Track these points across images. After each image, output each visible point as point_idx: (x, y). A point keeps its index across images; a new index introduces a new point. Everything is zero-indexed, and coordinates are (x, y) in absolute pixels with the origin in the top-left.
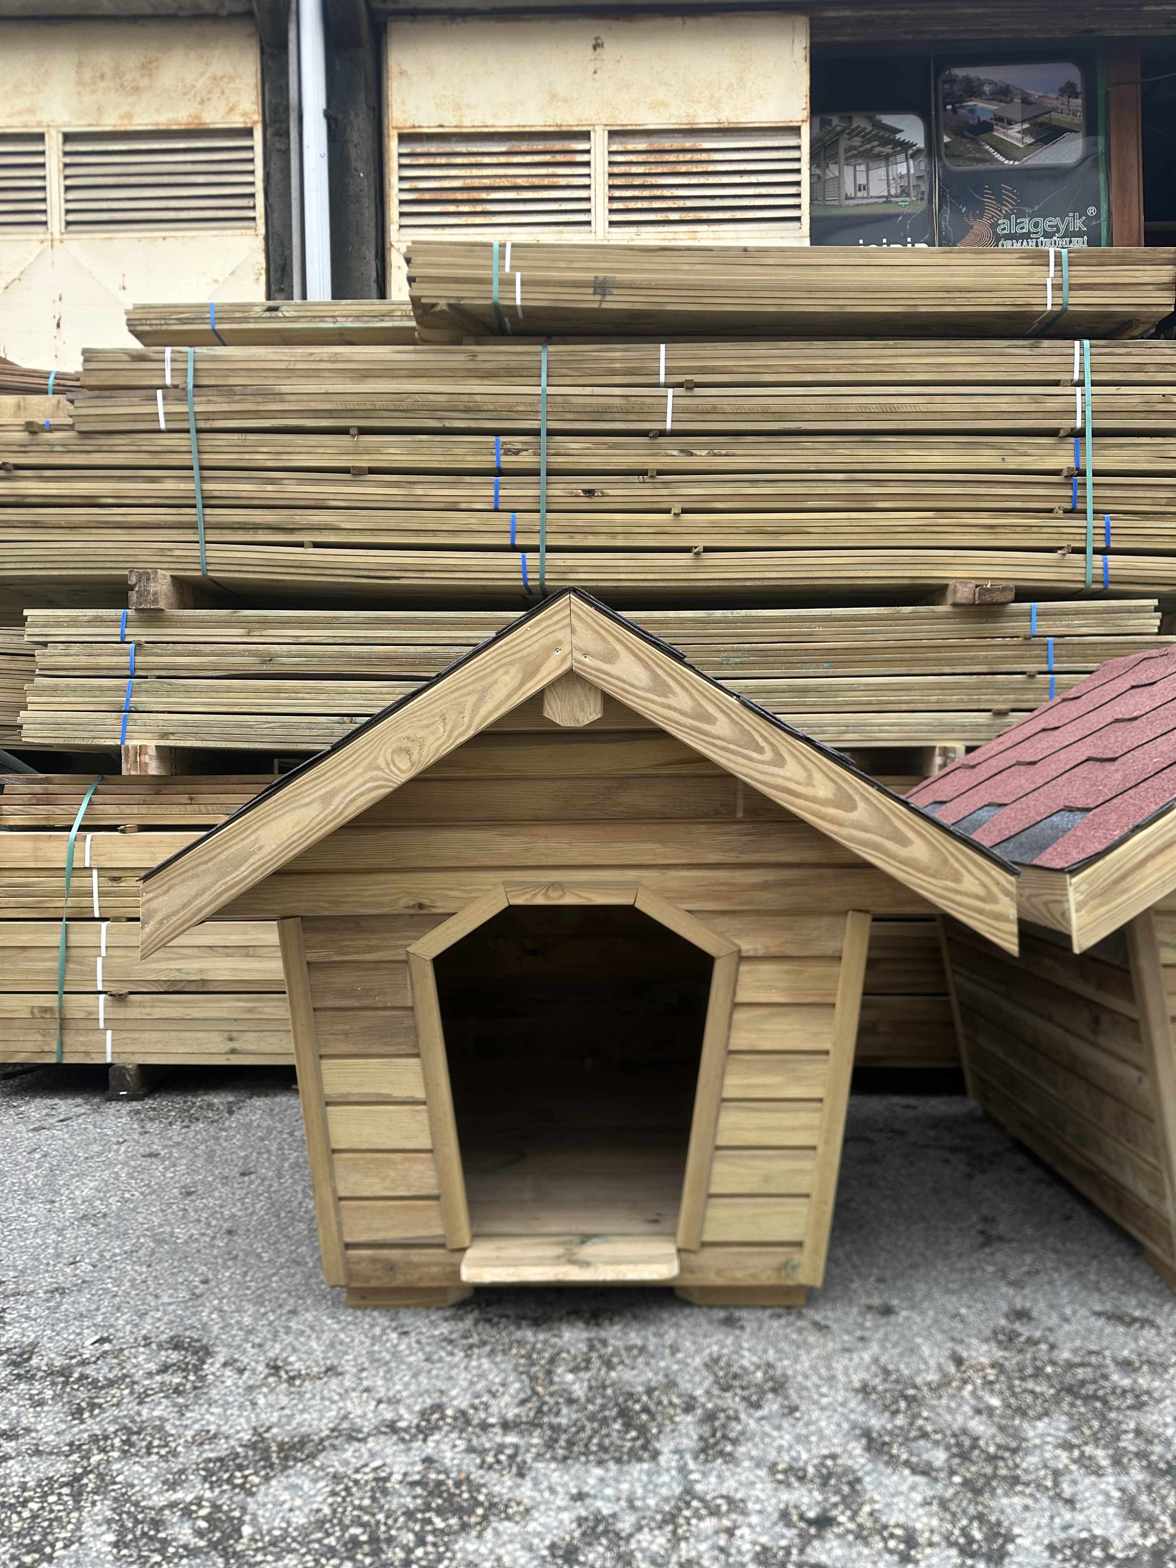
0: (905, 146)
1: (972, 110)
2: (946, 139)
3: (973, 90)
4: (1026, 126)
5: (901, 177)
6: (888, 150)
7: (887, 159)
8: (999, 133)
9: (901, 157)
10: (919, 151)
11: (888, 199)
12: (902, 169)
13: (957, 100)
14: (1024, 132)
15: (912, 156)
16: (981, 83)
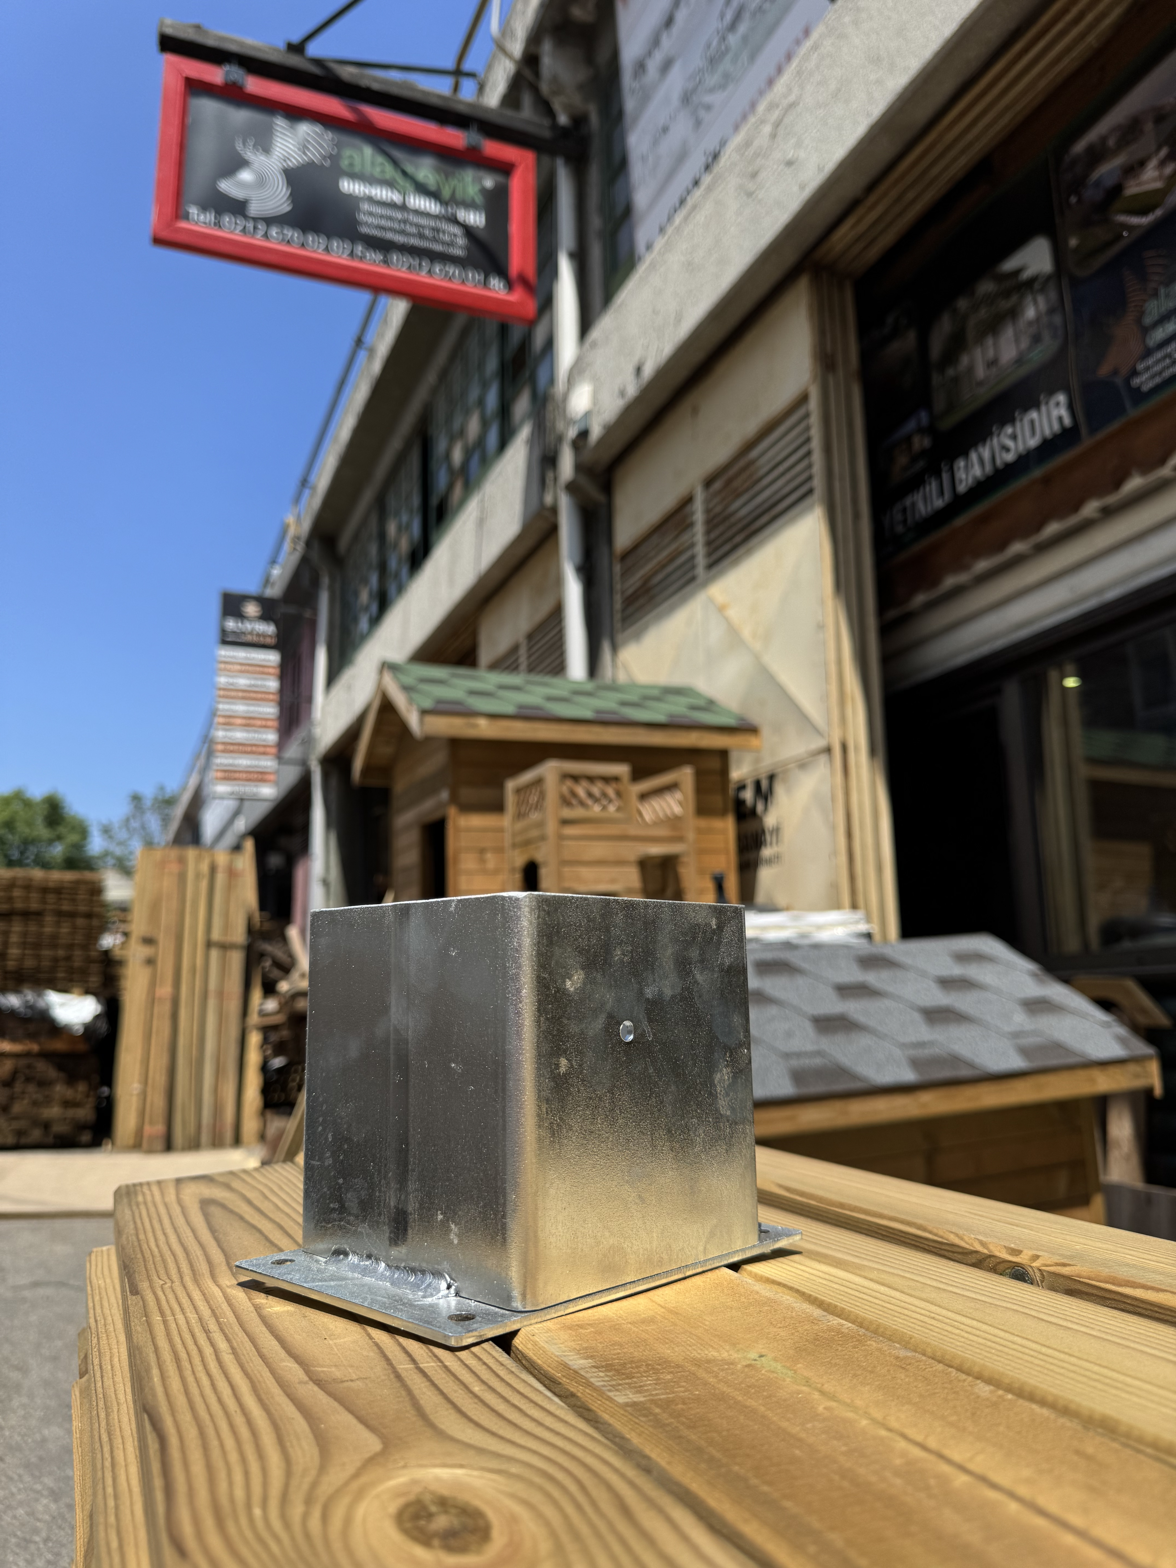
0: (1030, 282)
1: (1097, 183)
2: (1073, 242)
3: (1096, 155)
4: (1164, 152)
5: (1030, 323)
6: (1014, 299)
7: (1014, 313)
8: (1132, 189)
9: (1029, 298)
10: (1049, 278)
11: (1019, 361)
12: (1030, 313)
13: (1077, 185)
14: (1162, 164)
15: (1042, 290)
16: (1104, 139)
